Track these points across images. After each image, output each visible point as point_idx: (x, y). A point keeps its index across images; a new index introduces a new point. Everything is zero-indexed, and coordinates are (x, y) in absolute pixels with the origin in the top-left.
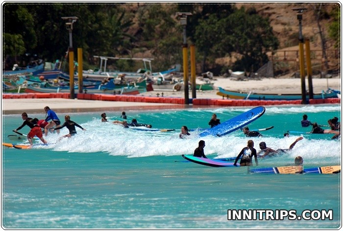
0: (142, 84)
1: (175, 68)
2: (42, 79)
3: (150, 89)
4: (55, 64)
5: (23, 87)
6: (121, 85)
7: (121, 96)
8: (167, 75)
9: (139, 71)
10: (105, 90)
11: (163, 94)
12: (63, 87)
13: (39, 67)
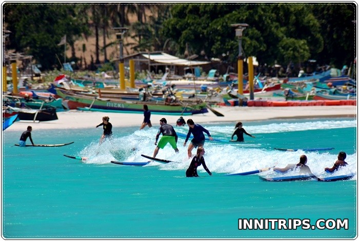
12: (352, 94)
13: (326, 74)
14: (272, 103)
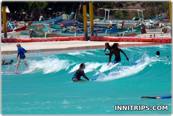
0: (138, 28)
1: (161, 16)
2: (62, 27)
3: (144, 32)
4: (71, 15)
5: (48, 33)
6: (122, 29)
7: (123, 37)
8: (155, 21)
9: (134, 19)
10: (111, 33)
11: (154, 35)
12: (78, 32)
13: (59, 18)
14: (20, 39)
